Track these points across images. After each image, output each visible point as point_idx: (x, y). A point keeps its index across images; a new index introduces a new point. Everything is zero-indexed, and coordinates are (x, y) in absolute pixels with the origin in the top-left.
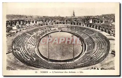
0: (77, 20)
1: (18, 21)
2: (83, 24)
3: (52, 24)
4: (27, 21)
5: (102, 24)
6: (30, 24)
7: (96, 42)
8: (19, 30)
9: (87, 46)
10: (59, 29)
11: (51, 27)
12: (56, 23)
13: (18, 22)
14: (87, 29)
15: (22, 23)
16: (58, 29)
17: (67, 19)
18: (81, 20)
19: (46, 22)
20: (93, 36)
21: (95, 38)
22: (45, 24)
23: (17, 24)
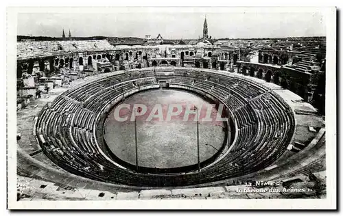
0: (215, 52)
1: (37, 59)
2: (232, 64)
3: (139, 67)
4: (63, 58)
5: (284, 66)
6: (71, 67)
7: (263, 120)
8: (42, 88)
9: (237, 130)
10: (160, 82)
11: (136, 75)
12: (151, 63)
13: (38, 65)
14: (242, 81)
15: (48, 67)
16: (157, 81)
17: (183, 49)
18: (226, 54)
19: (120, 59)
20: (257, 102)
21: (260, 109)
22: (118, 67)
23: (34, 69)
